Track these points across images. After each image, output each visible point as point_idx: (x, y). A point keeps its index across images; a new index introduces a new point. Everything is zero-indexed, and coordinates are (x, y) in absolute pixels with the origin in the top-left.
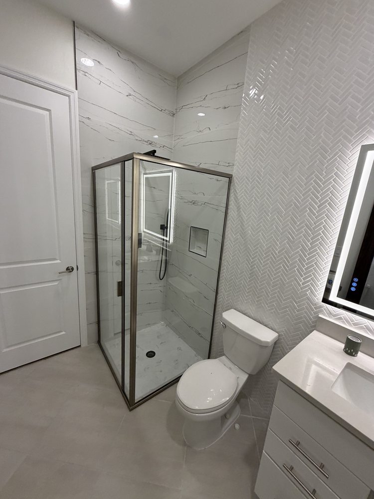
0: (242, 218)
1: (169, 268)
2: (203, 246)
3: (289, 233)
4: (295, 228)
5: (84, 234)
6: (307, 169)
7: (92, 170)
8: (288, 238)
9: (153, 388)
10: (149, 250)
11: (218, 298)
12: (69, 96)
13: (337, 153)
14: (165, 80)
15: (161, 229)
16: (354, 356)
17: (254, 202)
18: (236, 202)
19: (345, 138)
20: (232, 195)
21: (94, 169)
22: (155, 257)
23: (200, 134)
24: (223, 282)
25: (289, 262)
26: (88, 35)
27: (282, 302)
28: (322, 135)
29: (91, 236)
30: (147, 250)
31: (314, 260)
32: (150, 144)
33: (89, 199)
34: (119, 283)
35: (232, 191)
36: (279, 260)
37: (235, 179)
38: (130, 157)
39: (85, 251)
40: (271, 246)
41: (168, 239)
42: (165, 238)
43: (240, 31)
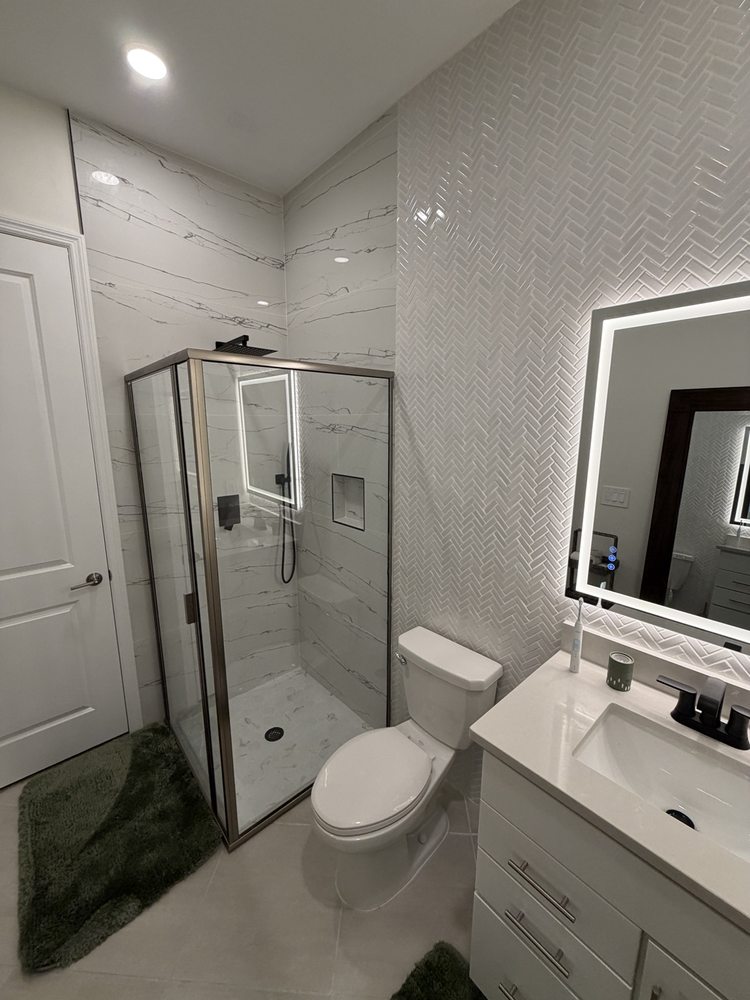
0: (418, 451)
1: (302, 556)
2: (358, 510)
3: (500, 473)
4: (508, 464)
5: (118, 506)
6: (516, 355)
7: (126, 382)
8: (499, 482)
9: (277, 801)
10: (260, 526)
11: (394, 606)
12: (68, 247)
13: (559, 325)
14: (259, 204)
15: (277, 483)
16: (623, 690)
17: (436, 421)
18: (406, 422)
19: (568, 297)
20: (397, 409)
21: (129, 380)
22: (270, 539)
23: (331, 299)
24: (398, 577)
25: (505, 528)
26: (97, 132)
27: (502, 604)
28: (532, 295)
29: (133, 510)
30: (255, 526)
31: (544, 520)
32: (240, 323)
33: (123, 439)
34: (187, 597)
35: (396, 402)
36: (489, 525)
37: (399, 379)
38: (182, 358)
39: (124, 541)
40: (472, 500)
41: (293, 503)
42: (287, 500)
43: (381, 115)
